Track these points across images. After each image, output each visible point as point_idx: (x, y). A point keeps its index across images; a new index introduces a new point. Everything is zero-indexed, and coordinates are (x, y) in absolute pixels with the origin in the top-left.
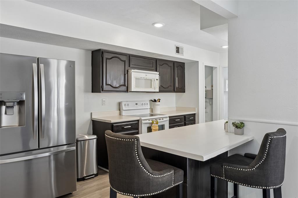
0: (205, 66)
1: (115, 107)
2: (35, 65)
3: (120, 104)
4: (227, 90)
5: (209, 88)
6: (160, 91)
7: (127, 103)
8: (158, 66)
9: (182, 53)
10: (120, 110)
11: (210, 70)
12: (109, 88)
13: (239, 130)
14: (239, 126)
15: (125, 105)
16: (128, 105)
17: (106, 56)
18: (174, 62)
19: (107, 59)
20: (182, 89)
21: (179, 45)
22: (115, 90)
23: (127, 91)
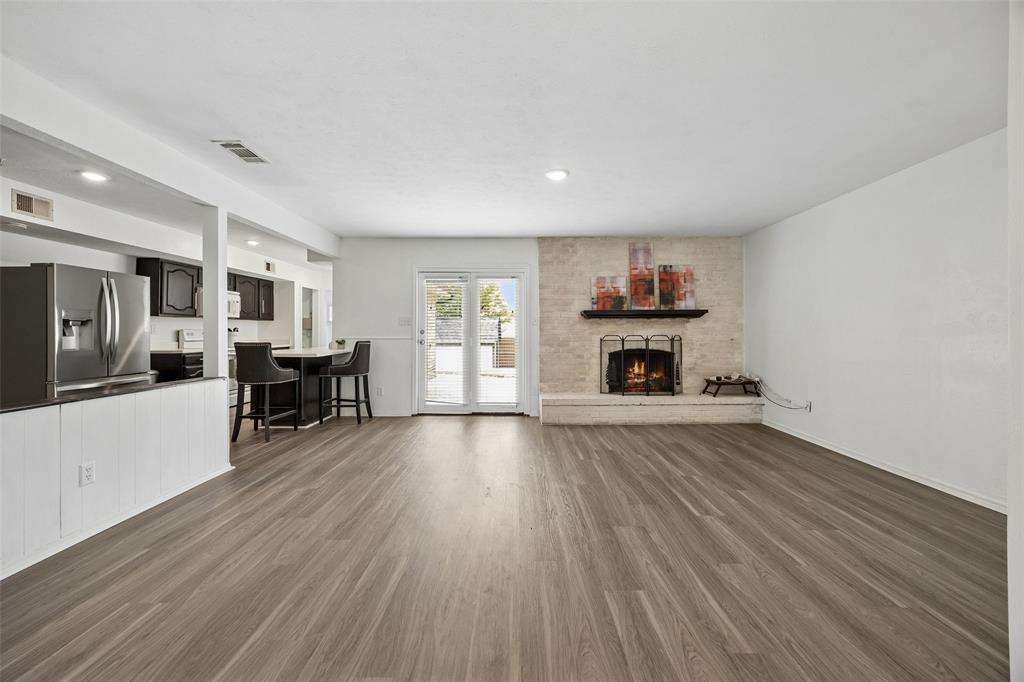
0: (304, 288)
1: (171, 337)
2: (104, 280)
3: (178, 333)
4: (331, 319)
5: (308, 316)
6: (242, 318)
7: (190, 332)
8: (237, 284)
9: (274, 271)
10: (178, 341)
11: (308, 293)
12: (172, 310)
13: (341, 346)
14: (341, 343)
15: (188, 334)
16: (192, 334)
17: (166, 268)
18: (259, 280)
19: (168, 272)
20: (269, 316)
21: (269, 260)
22: (179, 313)
23: (195, 316)
